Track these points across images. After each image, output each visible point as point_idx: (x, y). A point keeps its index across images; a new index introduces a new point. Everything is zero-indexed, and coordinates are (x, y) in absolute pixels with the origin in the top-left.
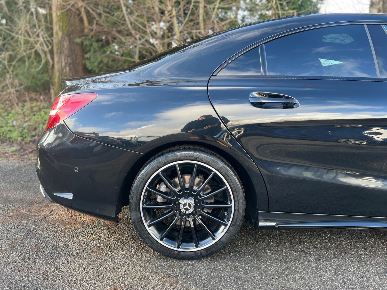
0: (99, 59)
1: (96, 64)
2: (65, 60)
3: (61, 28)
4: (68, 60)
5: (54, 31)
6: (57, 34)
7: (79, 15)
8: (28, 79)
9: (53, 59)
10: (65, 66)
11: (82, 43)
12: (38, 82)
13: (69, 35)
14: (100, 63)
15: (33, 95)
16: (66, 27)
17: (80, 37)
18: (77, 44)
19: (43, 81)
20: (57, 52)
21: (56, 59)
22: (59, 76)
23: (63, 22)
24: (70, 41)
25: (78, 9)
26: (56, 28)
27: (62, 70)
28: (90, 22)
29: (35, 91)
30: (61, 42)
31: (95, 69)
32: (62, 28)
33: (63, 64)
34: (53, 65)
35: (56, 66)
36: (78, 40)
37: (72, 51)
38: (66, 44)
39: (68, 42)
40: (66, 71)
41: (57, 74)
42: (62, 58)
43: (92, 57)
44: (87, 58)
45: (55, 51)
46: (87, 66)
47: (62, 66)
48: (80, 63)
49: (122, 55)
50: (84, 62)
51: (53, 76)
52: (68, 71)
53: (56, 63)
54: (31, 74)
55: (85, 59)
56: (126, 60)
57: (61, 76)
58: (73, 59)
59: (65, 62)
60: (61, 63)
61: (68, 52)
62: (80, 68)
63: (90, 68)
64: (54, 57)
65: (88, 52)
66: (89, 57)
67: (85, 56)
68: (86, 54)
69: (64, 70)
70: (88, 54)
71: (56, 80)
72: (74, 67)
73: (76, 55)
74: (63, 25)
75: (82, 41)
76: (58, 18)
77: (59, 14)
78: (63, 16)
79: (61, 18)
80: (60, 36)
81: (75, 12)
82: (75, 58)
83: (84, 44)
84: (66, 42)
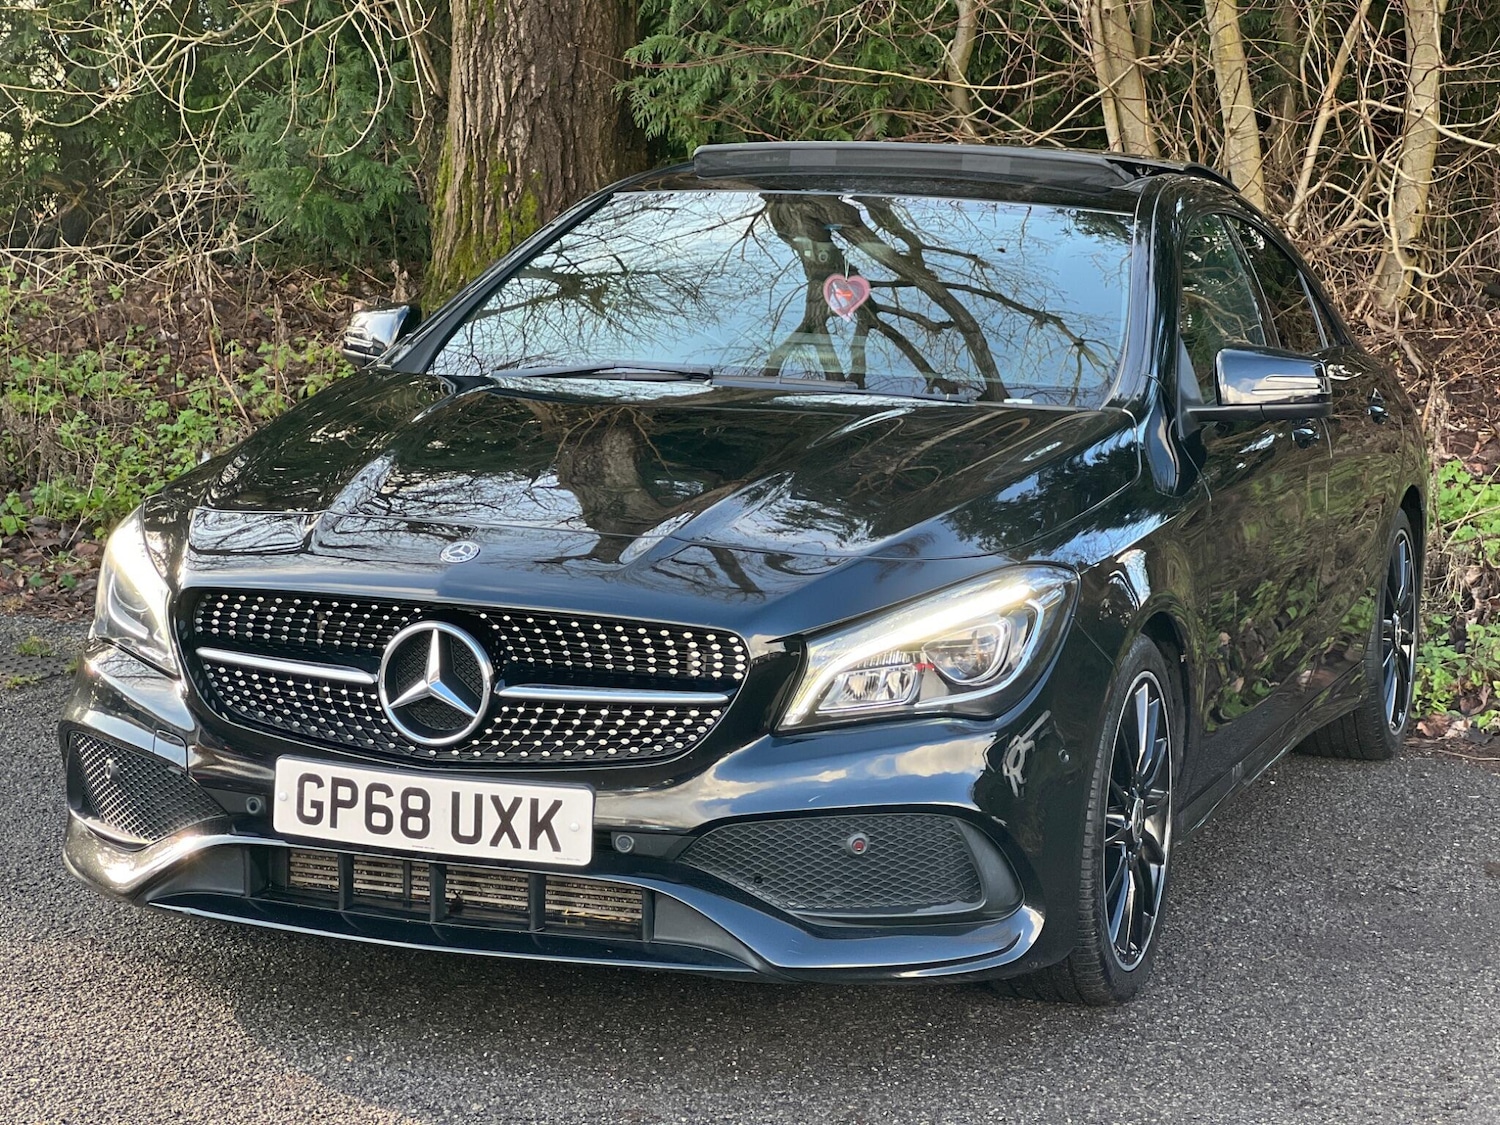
0: (709, 77)
1: (689, 104)
2: (507, 78)
9: (440, 59)
10: (510, 118)
12: (345, 211)
14: (713, 99)
15: (311, 291)
19: (374, 206)
20: (469, 31)
21: (459, 72)
22: (467, 174)
27: (489, 140)
29: (326, 264)
31: (682, 132)
33: (498, 102)
34: (441, 104)
35: (454, 115)
37: (552, 25)
40: (511, 149)
41: (459, 165)
42: (491, 66)
43: (669, 65)
44: (640, 71)
45: (459, 23)
46: (638, 116)
47: (486, 113)
48: (599, 96)
49: (848, 55)
50: (620, 86)
51: (435, 170)
52: (520, 145)
53: (455, 98)
54: (308, 162)
55: (627, 73)
56: (877, 78)
57: (481, 179)
58: (556, 71)
59: (507, 88)
60: (487, 98)
61: (528, 30)
62: (599, 123)
63: (654, 129)
64: (449, 53)
65: (647, 28)
66: (648, 64)
67: (631, 56)
68: (639, 40)
69: (501, 142)
70: (649, 43)
71: (450, 203)
72: (560, 122)
73: (578, 49)
82: (567, 67)
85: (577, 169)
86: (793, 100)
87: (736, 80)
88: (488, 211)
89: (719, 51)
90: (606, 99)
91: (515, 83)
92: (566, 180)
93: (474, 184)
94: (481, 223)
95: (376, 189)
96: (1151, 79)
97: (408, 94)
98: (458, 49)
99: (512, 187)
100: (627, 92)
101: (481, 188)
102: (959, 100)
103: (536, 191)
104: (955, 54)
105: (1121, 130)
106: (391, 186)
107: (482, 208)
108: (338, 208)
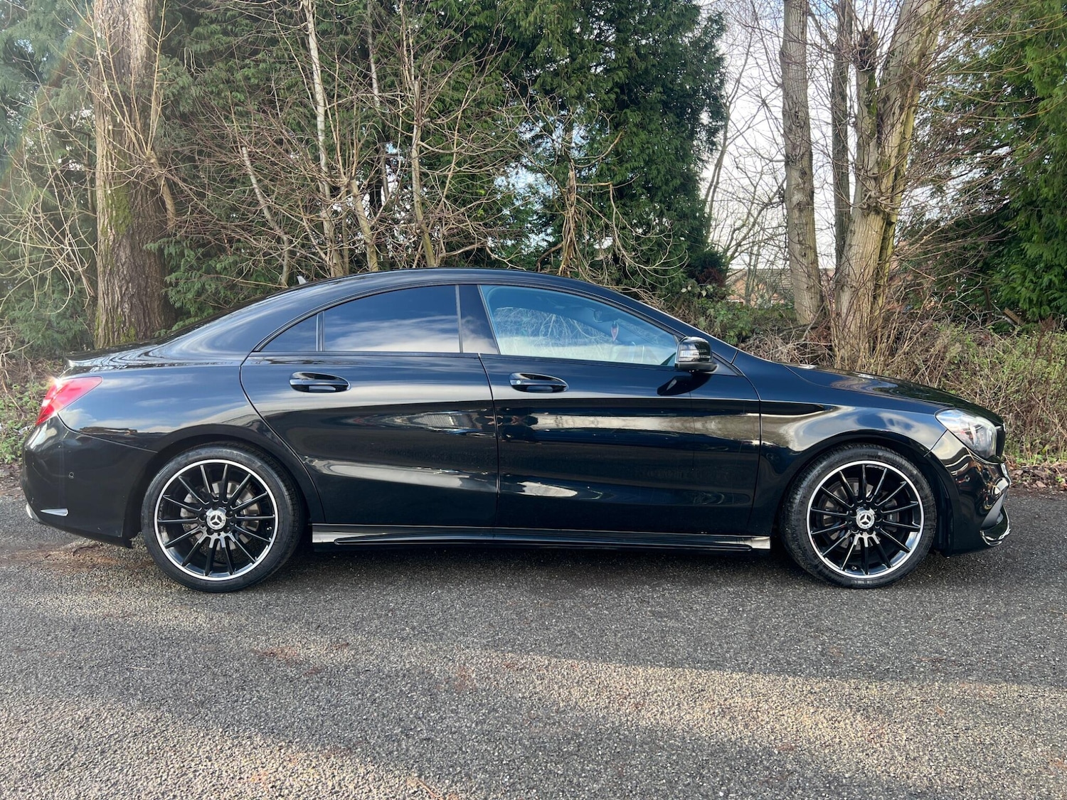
0: (197, 286)
1: (190, 296)
2: (120, 288)
3: (113, 222)
4: (128, 287)
5: (99, 228)
6: (105, 233)
7: (154, 193)
8: (38, 331)
9: (94, 284)
10: (122, 301)
11: (161, 250)
12: (59, 337)
13: (133, 235)
14: (199, 294)
16: (125, 218)
17: (154, 241)
18: (149, 253)
19: (70, 335)
20: (104, 272)
21: (101, 286)
22: (107, 321)
23: (118, 209)
24: (132, 249)
25: (153, 182)
26: (102, 221)
27: (115, 309)
28: (180, 210)
30: (113, 251)
31: (188, 306)
32: (117, 221)
33: (117, 296)
34: (94, 297)
35: (100, 302)
36: (152, 246)
37: (137, 269)
38: (124, 255)
39: (128, 251)
40: (124, 312)
41: (103, 319)
42: (114, 284)
43: (182, 282)
44: (171, 284)
45: (100, 269)
46: (171, 300)
47: (113, 300)
48: (156, 294)
49: (246, 277)
50: (163, 291)
51: (94, 321)
52: (127, 311)
53: (100, 295)
54: (43, 320)
55: (167, 285)
56: (258, 285)
57: (112, 323)
58: (139, 285)
59: (121, 291)
60: (113, 295)
61: (127, 271)
62: (156, 303)
63: (178, 305)
64: (97, 282)
65: (172, 271)
66: (174, 281)
67: (168, 279)
68: (170, 273)
69: (119, 310)
70: (173, 276)
71: (101, 332)
72: (142, 304)
73: (147, 277)
74: (117, 215)
75: (160, 247)
76: (107, 200)
77: (109, 192)
78: (118, 197)
79: (114, 202)
80: (112, 238)
81: (146, 189)
82: (143, 284)
83: (166, 252)
84: (125, 251)
85: (150, 319)
87: (207, 287)
88: (116, 334)
89: (201, 276)
90: (159, 295)
91: (124, 289)
92: (145, 323)
93: (110, 325)
94: (113, 338)
95: (71, 329)
97: (81, 291)
98: (100, 279)
99: (125, 326)
100: (166, 292)
101: (113, 326)
103: (134, 327)
106: (77, 328)
107: (113, 333)
108: (56, 335)
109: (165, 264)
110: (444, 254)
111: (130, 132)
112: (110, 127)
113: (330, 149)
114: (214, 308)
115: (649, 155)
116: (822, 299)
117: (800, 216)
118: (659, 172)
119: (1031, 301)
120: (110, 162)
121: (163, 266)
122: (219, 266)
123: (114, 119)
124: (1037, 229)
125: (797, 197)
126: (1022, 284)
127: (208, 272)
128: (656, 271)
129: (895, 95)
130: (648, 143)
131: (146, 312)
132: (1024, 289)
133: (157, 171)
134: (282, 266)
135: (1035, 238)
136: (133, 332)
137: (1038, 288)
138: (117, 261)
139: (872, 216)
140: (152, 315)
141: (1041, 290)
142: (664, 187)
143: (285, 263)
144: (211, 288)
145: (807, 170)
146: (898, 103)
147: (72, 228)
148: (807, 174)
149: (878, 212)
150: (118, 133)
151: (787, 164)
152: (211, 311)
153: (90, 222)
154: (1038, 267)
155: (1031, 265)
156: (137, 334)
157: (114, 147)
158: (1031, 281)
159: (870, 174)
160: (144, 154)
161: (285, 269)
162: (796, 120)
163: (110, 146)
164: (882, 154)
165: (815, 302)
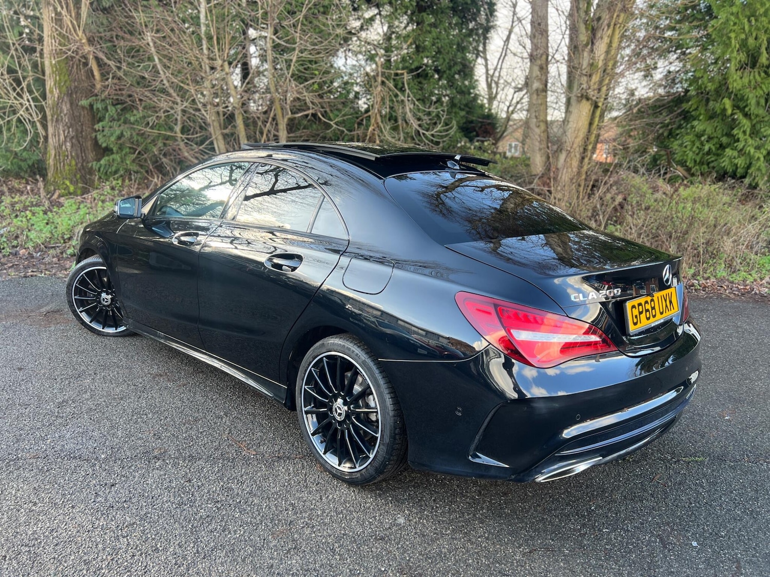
0: (118, 132)
1: (113, 139)
2: (64, 131)
4: (69, 132)
5: (48, 88)
6: (51, 92)
7: (86, 64)
8: (8, 160)
9: (45, 127)
10: (65, 141)
11: (91, 106)
12: (22, 164)
13: (71, 94)
14: (119, 138)
15: (15, 183)
16: (65, 82)
17: (87, 98)
18: (83, 107)
19: (30, 163)
20: (52, 120)
21: (51, 130)
22: (55, 155)
23: (60, 75)
24: (71, 104)
25: (84, 57)
26: (50, 83)
27: (60, 146)
28: (104, 76)
29: (18, 176)
30: (57, 105)
31: (111, 146)
32: (59, 84)
33: (62, 137)
34: (46, 138)
35: (50, 140)
36: (84, 102)
37: (75, 119)
38: (65, 108)
39: (68, 106)
40: (67, 149)
41: (53, 152)
42: (59, 128)
43: (107, 129)
44: (99, 130)
45: (49, 118)
46: (100, 142)
47: (59, 140)
48: (89, 137)
49: (152, 128)
50: (94, 135)
51: (46, 154)
52: (69, 148)
53: (50, 136)
54: (11, 152)
55: (96, 131)
57: (59, 156)
58: (77, 130)
59: (64, 134)
60: (59, 136)
61: (68, 120)
62: (89, 143)
63: (104, 145)
64: (47, 126)
65: (100, 120)
66: (101, 128)
67: (96, 127)
68: (98, 123)
69: (64, 147)
70: (101, 124)
71: (51, 162)
72: (79, 143)
73: (82, 125)
74: (60, 79)
75: (90, 103)
76: (52, 68)
77: (54, 62)
78: (60, 66)
79: (57, 69)
80: (56, 96)
81: (80, 61)
82: (80, 129)
83: (95, 107)
84: (66, 105)
85: (85, 154)
86: (139, 138)
87: (125, 133)
88: (62, 164)
89: (120, 126)
90: (91, 137)
91: (66, 132)
92: (82, 156)
95: (30, 159)
96: (225, 136)
97: (37, 134)
98: (49, 124)
99: (68, 158)
100: (96, 136)
101: (60, 159)
102: (179, 139)
104: (178, 128)
105: (218, 147)
106: (35, 158)
107: (60, 163)
108: (20, 163)
109: (95, 116)
110: (290, 115)
111: (67, 20)
112: (53, 15)
113: (210, 38)
114: (130, 148)
115: (438, 48)
116: (548, 158)
117: (537, 99)
118: (444, 60)
119: (695, 161)
120: (53, 41)
121: (93, 117)
122: (132, 119)
123: (55, 9)
124: (703, 111)
125: (536, 85)
126: (691, 150)
127: (125, 122)
128: (433, 135)
129: (605, 16)
130: (438, 38)
131: (83, 150)
132: (691, 153)
133: (87, 48)
134: (176, 119)
135: (701, 118)
136: (73, 163)
137: (701, 153)
138: (61, 113)
139: (584, 101)
140: (87, 152)
141: (704, 154)
142: (448, 72)
143: (179, 118)
144: (127, 134)
145: (544, 66)
146: (606, 22)
147: (29, 86)
148: (544, 69)
149: (588, 99)
150: (58, 20)
151: (531, 61)
152: (128, 150)
153: (41, 82)
154: (703, 138)
155: (699, 136)
156: (76, 164)
157: (57, 30)
158: (698, 147)
159: (584, 72)
160: (78, 36)
161: (179, 123)
162: (539, 28)
163: (54, 30)
164: (593, 58)
165: (544, 159)
